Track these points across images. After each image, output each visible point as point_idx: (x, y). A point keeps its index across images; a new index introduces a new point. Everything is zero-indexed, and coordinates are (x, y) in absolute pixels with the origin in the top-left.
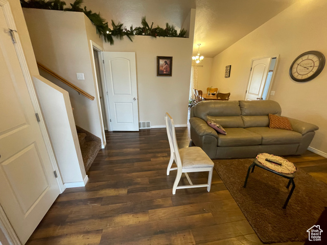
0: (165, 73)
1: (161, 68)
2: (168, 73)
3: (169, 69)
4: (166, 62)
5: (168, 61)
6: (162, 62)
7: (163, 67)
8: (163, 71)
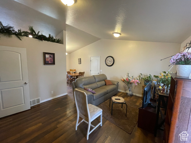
0: (50, 63)
1: (47, 60)
2: (52, 63)
3: (52, 60)
4: (50, 56)
5: (52, 56)
6: (47, 56)
7: (48, 59)
8: (48, 62)
